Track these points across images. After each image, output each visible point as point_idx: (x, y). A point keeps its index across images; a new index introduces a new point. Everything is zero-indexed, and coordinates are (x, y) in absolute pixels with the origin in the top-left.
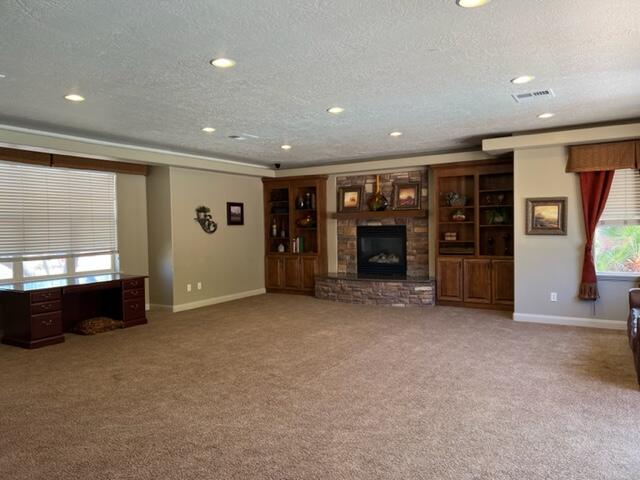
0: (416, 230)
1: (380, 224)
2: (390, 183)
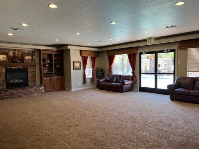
0: (31, 70)
1: (17, 68)
2: (21, 53)
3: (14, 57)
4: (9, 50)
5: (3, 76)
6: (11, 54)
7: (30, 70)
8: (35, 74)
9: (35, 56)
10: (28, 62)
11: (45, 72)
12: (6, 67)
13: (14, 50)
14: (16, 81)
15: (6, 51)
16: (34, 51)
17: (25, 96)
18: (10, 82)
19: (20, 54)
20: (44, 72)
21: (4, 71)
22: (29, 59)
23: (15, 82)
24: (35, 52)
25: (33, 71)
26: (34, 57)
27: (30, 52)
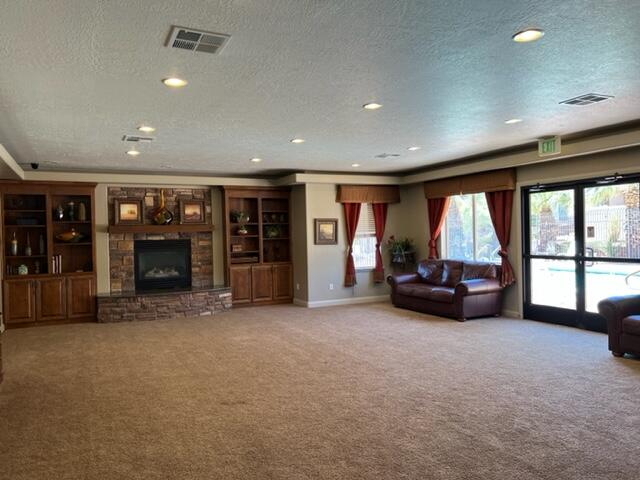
0: (201, 243)
1: (162, 238)
2: (173, 198)
3: (157, 209)
4: (145, 190)
5: (129, 260)
6: (149, 202)
7: (198, 243)
8: (212, 256)
9: (210, 205)
10: (193, 223)
11: (238, 249)
12: (135, 236)
13: (156, 190)
14: (162, 274)
15: (137, 194)
16: (209, 191)
17: (178, 315)
18: (147, 275)
19: (171, 201)
20: (235, 250)
21: (131, 246)
22: (195, 214)
23: (157, 276)
24: (210, 196)
25: (204, 248)
26: (208, 209)
27: (198, 196)
